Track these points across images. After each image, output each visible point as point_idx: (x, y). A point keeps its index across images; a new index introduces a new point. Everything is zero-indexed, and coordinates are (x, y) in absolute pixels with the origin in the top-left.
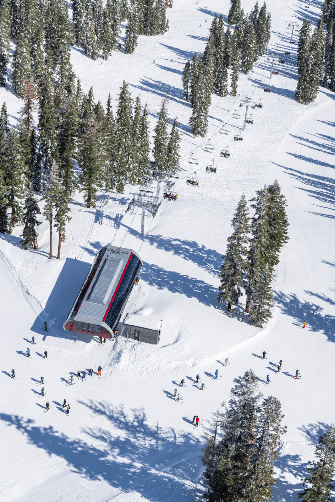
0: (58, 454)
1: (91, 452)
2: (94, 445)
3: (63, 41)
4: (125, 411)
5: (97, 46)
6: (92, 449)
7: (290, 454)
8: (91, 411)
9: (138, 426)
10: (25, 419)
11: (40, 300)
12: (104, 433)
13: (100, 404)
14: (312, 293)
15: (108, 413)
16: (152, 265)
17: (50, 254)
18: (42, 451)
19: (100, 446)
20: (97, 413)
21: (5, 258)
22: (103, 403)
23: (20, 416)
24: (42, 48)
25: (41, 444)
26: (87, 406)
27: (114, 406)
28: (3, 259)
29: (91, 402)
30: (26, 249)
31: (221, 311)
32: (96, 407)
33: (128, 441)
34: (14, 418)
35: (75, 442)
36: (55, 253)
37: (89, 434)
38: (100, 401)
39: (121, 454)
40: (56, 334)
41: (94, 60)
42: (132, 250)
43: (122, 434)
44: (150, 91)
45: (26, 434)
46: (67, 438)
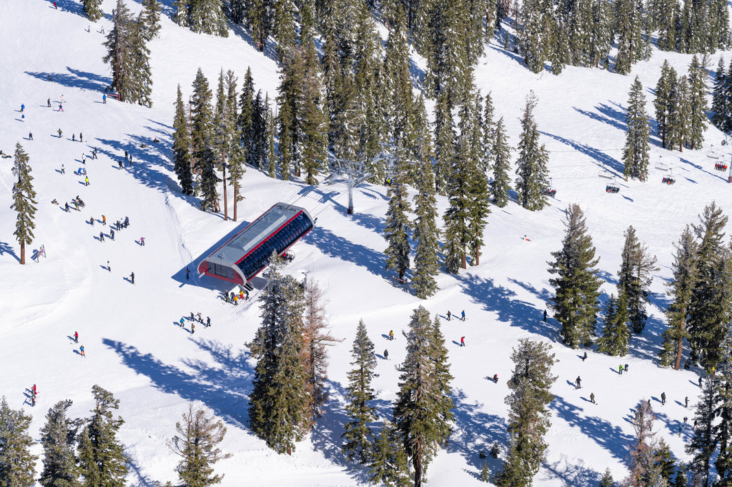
0: (146, 374)
1: (179, 375)
2: (185, 372)
3: (450, 30)
4: (231, 350)
5: (541, 51)
6: (181, 374)
7: (383, 399)
8: (198, 347)
9: (239, 363)
10: (128, 346)
11: (192, 252)
12: (201, 364)
13: (210, 342)
14: (515, 281)
15: (214, 349)
16: (339, 238)
17: (226, 215)
18: (132, 370)
19: (191, 372)
20: (202, 349)
21: (174, 214)
22: (213, 342)
23: (123, 342)
24: (402, 35)
25: (133, 365)
26: (196, 342)
27: (223, 345)
28: (172, 215)
29: (202, 340)
30: (204, 210)
31: (388, 281)
32: (205, 344)
33: (221, 372)
34: (116, 344)
35: (167, 367)
36: (231, 214)
37: (185, 363)
38: (212, 340)
39: (207, 380)
40: (196, 283)
41: (536, 72)
42: (303, 208)
43: (218, 366)
44: (606, 120)
45: (122, 357)
46: (162, 364)
